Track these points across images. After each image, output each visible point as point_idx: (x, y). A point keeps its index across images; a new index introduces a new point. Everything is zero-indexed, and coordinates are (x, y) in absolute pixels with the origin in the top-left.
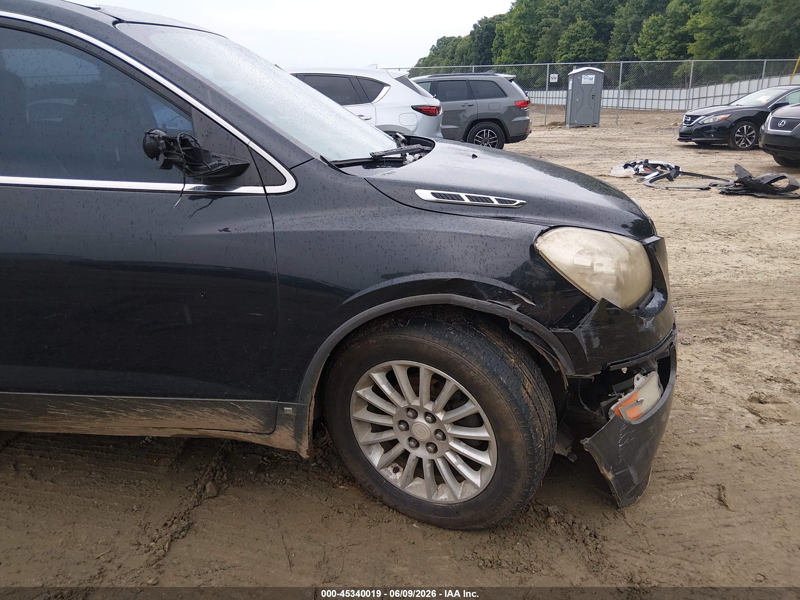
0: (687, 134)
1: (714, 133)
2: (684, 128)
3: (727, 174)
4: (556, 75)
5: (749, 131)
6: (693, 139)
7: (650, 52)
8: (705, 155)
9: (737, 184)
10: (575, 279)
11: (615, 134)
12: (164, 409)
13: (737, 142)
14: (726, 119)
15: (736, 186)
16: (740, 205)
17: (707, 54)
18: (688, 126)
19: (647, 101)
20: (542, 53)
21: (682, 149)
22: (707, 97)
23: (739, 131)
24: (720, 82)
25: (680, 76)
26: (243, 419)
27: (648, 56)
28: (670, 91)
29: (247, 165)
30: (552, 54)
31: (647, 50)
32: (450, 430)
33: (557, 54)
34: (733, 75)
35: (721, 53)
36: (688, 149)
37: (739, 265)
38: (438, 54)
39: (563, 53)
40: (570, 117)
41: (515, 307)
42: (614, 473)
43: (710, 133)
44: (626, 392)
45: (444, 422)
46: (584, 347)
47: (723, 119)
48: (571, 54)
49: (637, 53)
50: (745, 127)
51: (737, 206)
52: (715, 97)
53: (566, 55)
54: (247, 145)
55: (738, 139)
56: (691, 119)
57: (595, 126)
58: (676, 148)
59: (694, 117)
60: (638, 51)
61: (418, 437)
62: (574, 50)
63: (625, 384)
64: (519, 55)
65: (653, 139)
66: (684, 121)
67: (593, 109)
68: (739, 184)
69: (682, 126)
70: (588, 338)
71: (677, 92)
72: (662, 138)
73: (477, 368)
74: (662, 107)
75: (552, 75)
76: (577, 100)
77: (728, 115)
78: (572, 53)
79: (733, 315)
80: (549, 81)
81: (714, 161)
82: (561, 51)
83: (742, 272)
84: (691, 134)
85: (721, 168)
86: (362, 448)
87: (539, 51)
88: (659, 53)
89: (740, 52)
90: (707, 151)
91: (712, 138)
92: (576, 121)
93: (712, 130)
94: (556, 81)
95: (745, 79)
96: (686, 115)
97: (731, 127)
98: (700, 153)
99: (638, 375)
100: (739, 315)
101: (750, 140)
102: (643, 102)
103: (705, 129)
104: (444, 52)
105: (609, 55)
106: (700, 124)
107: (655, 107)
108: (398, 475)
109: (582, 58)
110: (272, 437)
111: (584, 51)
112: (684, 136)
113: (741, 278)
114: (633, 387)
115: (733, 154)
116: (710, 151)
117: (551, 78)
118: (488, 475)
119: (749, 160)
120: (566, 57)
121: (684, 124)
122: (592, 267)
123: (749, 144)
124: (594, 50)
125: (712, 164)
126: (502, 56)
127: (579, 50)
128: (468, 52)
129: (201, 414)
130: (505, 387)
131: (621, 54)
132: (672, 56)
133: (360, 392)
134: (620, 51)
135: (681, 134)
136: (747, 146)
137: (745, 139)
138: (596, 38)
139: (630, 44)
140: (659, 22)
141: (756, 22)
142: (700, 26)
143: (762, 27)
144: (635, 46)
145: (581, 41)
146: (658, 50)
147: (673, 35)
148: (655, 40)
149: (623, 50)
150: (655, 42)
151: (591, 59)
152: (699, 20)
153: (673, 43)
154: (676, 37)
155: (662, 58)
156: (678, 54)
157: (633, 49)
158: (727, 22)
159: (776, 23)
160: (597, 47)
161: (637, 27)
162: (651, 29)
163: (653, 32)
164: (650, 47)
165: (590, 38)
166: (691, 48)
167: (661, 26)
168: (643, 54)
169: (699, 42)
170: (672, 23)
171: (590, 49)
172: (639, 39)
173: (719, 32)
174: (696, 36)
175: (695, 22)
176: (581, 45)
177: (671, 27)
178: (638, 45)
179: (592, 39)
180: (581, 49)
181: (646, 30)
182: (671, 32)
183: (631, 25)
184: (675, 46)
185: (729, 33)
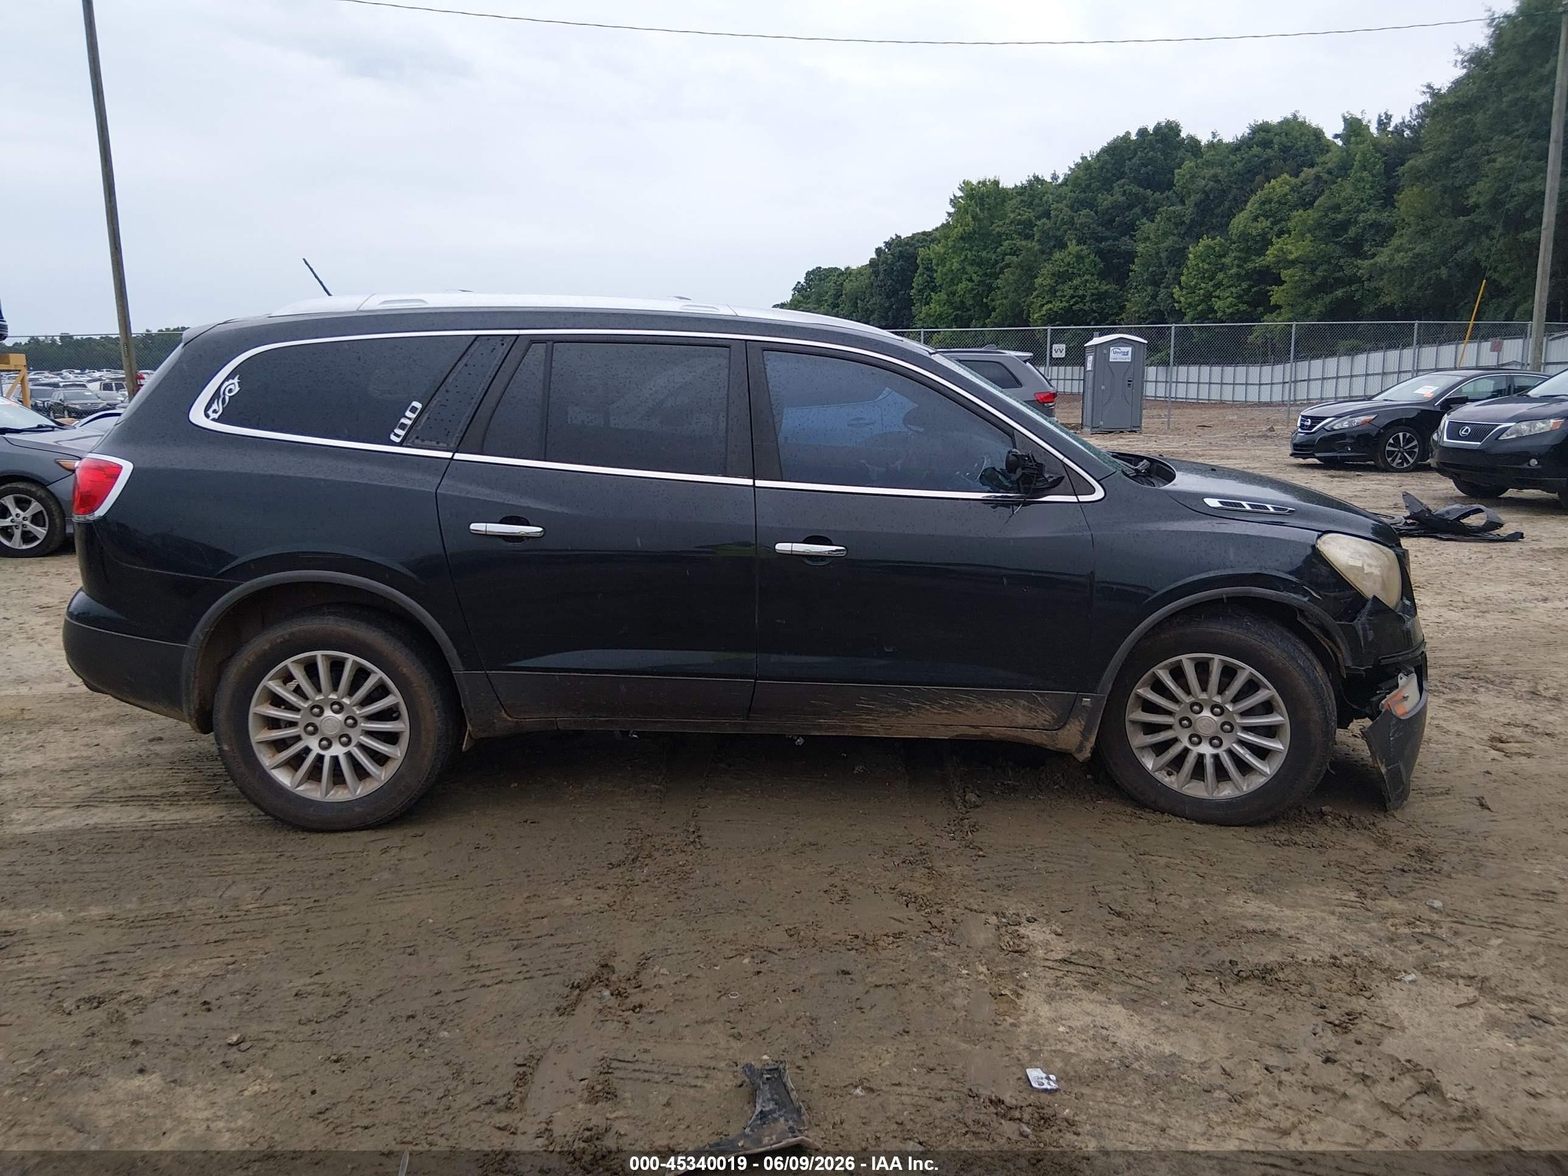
0: (1306, 446)
1: (1351, 445)
2: (1301, 436)
3: (1388, 509)
4: (1063, 346)
5: (1408, 441)
6: (1317, 455)
7: (1202, 301)
8: (1342, 479)
9: (1409, 521)
10: (1351, 577)
11: (1174, 444)
12: (969, 700)
13: (1389, 460)
14: (1369, 422)
15: (1409, 525)
16: (1419, 551)
17: (1305, 305)
18: (1307, 434)
19: (1201, 385)
20: (1005, 301)
21: (1300, 469)
22: (1309, 380)
23: (1391, 441)
24: (1332, 354)
25: (1260, 341)
26: (1037, 713)
27: (1199, 308)
28: (1241, 370)
29: (1063, 477)
30: (1024, 302)
31: (1197, 298)
32: (1239, 720)
33: (1033, 303)
34: (1356, 342)
35: (1330, 303)
36: (1311, 471)
37: (1441, 620)
38: (808, 297)
39: (1045, 301)
40: (1092, 416)
41: (1306, 599)
42: (1386, 766)
43: (1346, 445)
44: (1391, 690)
45: (1233, 712)
46: (1362, 639)
47: (1365, 422)
48: (1058, 303)
49: (1180, 302)
50: (1401, 435)
51: (1416, 551)
52: (1324, 379)
53: (1050, 306)
54: (1061, 461)
55: (1391, 453)
56: (1312, 422)
57: (1135, 432)
58: (1288, 469)
59: (1316, 420)
60: (1182, 299)
61: (1202, 732)
62: (1065, 296)
63: (1391, 683)
64: (962, 302)
65: (1245, 454)
66: (1299, 425)
67: (1130, 402)
68: (1411, 521)
69: (1295, 432)
70: (1364, 629)
71: (1254, 370)
72: (1258, 453)
73: (1276, 652)
74: (1227, 396)
75: (1055, 346)
76: (1103, 387)
77: (1373, 417)
78: (1061, 302)
79: (1450, 669)
80: (1051, 355)
81: (1359, 488)
82: (1040, 299)
83: (1447, 627)
84: (1313, 446)
85: (1375, 500)
86: (1135, 751)
87: (999, 297)
88: (1220, 303)
89: (1365, 302)
90: (1342, 473)
91: (1349, 452)
92: (1101, 423)
93: (1348, 441)
94: (1063, 355)
95: (1376, 349)
96: (1303, 416)
97: (1379, 434)
98: (1333, 477)
99: (1401, 675)
100: (1456, 670)
101: (1410, 456)
102: (1193, 388)
103: (1335, 439)
104: (820, 295)
105: (1128, 305)
106: (1328, 431)
107: (1215, 396)
108: (1173, 778)
109: (1079, 311)
110: (1060, 732)
111: (1083, 297)
112: (1300, 449)
113: (1448, 634)
114: (1397, 686)
115: (1385, 478)
116: (1347, 473)
117: (1054, 352)
118: (1277, 763)
119: (1415, 487)
120: (1050, 309)
121: (1300, 430)
122: (1362, 568)
123: (1408, 462)
124: (1100, 297)
125: (1358, 494)
126: (932, 305)
127: (1072, 297)
128: (868, 295)
129: (1000, 706)
130: (1303, 669)
131: (1149, 304)
132: (1242, 309)
133: (1140, 691)
134: (1148, 299)
135: (1296, 446)
136: (1405, 465)
137: (1402, 453)
138: (1103, 276)
139: (1165, 287)
140: (1217, 249)
141: (1389, 252)
142: (1291, 257)
143: (1400, 262)
144: (1176, 290)
145: (1076, 282)
146: (1218, 297)
147: (1243, 272)
148: (1211, 281)
149: (1154, 297)
150: (1211, 283)
151: (1095, 312)
152: (1289, 247)
153: (1244, 285)
154: (1248, 276)
155: (1224, 312)
156: (1254, 304)
157: (1171, 295)
158: (1339, 250)
159: (1423, 256)
160: (1106, 291)
161: (1178, 257)
162: (1203, 261)
163: (1206, 266)
164: (1202, 291)
165: (1093, 275)
166: (1277, 295)
167: (1221, 256)
168: (1190, 304)
169: (1290, 284)
170: (1241, 251)
171: (1093, 294)
172: (1183, 278)
173: (1325, 267)
174: (1285, 274)
175: (1281, 249)
176: (1076, 289)
177: (1239, 258)
178: (1181, 288)
179: (1096, 277)
180: (1076, 294)
181: (1194, 263)
182: (1239, 266)
183: (1166, 253)
184: (1247, 291)
185: (1343, 270)
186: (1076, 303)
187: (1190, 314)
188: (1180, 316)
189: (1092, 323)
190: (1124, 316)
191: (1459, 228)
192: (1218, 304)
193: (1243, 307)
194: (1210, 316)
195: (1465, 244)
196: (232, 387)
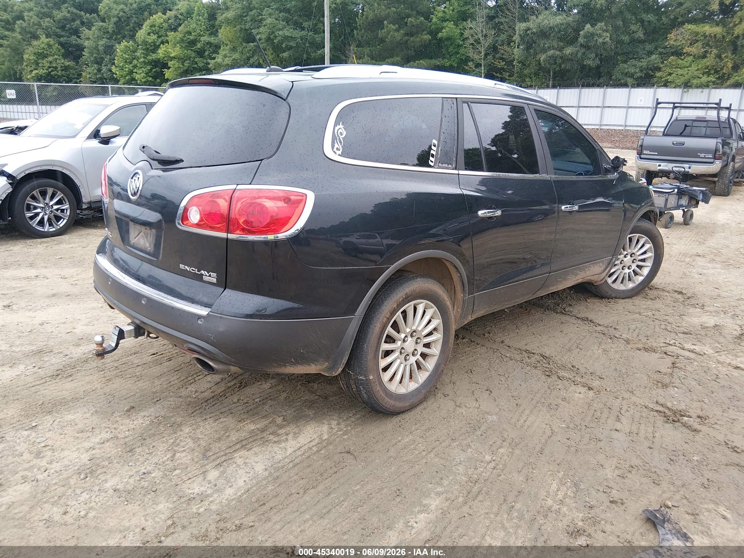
7: (128, 74)
26: (601, 268)
27: (127, 78)
30: (17, 68)
31: (125, 73)
32: (638, 258)
33: (25, 69)
39: (33, 68)
45: (637, 255)
48: (41, 70)
49: (116, 74)
53: (37, 71)
60: (117, 72)
61: (626, 264)
62: (45, 67)
78: (43, 70)
82: (29, 67)
105: (84, 74)
109: (55, 75)
111: (56, 68)
120: (37, 73)
124: (66, 68)
127: (50, 67)
131: (96, 74)
134: (95, 71)
138: (65, 56)
139: (105, 66)
140: (131, 48)
141: (222, 57)
142: (172, 55)
143: (227, 62)
144: (114, 69)
145: (50, 59)
146: (136, 73)
147: (147, 61)
148: (130, 64)
149: (99, 70)
150: (131, 65)
151: (64, 76)
152: (170, 50)
153: (149, 67)
154: (150, 63)
155: (141, 80)
156: (155, 77)
157: (110, 71)
158: (193, 55)
159: (237, 60)
160: (69, 65)
161: (110, 50)
162: (125, 53)
163: (127, 56)
164: (127, 69)
165: (59, 56)
166: (168, 74)
167: (134, 52)
168: (121, 75)
169: (173, 69)
170: (143, 50)
171: (61, 67)
172: (116, 61)
173: (188, 61)
174: (170, 64)
175: (165, 51)
176: (51, 63)
177: (144, 54)
178: (116, 67)
179: (61, 57)
180: (51, 66)
181: (121, 54)
182: (144, 57)
183: (103, 48)
184: (151, 70)
185: (197, 64)
186: (52, 71)
187: (122, 80)
188: (117, 81)
189: (64, 82)
190: (81, 79)
191: (250, 48)
192: (137, 77)
193: (150, 79)
194: (133, 82)
195: (253, 56)
196: (340, 131)
